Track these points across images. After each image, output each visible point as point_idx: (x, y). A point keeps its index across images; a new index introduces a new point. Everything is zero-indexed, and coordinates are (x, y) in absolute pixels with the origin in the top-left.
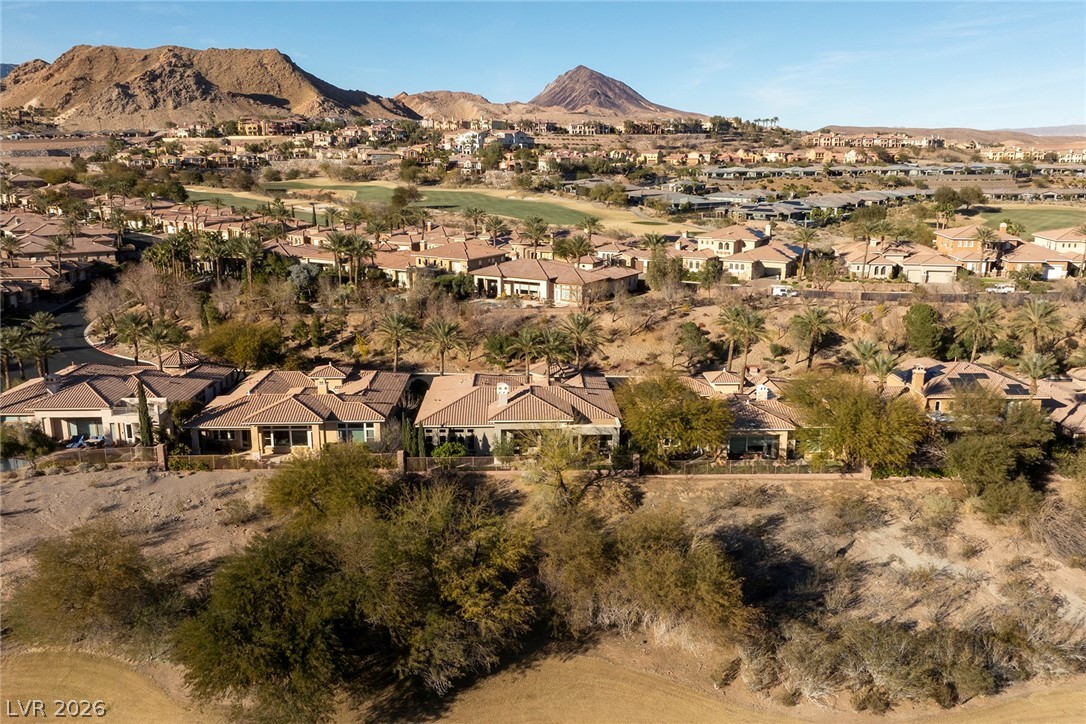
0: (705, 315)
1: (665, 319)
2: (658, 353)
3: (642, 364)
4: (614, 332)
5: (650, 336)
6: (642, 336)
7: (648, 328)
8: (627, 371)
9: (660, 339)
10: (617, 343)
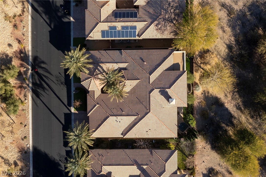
3: (15, 26)
8: (23, 35)
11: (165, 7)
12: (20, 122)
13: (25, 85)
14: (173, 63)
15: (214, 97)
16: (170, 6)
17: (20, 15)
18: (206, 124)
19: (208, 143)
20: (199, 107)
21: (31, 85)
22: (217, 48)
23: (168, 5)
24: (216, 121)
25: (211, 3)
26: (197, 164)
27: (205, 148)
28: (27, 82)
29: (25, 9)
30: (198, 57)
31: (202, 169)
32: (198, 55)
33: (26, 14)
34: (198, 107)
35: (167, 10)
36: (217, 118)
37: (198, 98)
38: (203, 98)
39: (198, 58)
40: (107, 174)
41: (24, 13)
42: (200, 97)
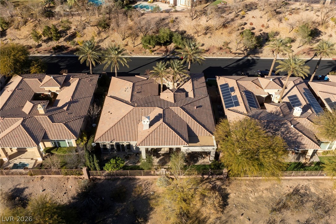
0: (253, 17)
1: (233, 20)
2: (229, 42)
3: (221, 48)
4: (208, 28)
5: (225, 31)
6: (221, 31)
7: (224, 26)
8: (214, 53)
9: (230, 33)
10: (209, 35)
11: (271, 124)
12: (134, 50)
13: (168, 53)
14: (198, 135)
15: (148, 215)
16: (275, 131)
17: (231, 52)
18: (103, 198)
19: (72, 201)
20: (133, 187)
21: (168, 57)
22: (232, 220)
23: (276, 129)
24: (106, 217)
25: (304, 206)
26: (43, 181)
27: (65, 193)
28: (171, 55)
29: (237, 55)
30: (213, 184)
31: (33, 187)
32: (216, 185)
33: (233, 55)
34: (133, 185)
35: (268, 127)
36: (110, 219)
37: (147, 186)
38: (148, 193)
39: (211, 184)
40: (69, 82)
41: (234, 54)
42: (149, 188)
